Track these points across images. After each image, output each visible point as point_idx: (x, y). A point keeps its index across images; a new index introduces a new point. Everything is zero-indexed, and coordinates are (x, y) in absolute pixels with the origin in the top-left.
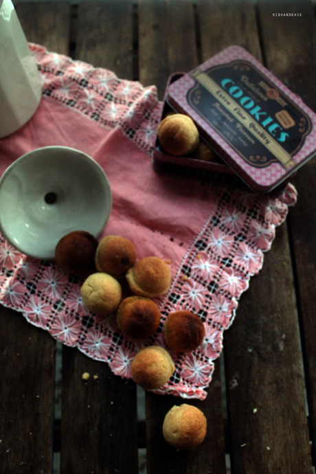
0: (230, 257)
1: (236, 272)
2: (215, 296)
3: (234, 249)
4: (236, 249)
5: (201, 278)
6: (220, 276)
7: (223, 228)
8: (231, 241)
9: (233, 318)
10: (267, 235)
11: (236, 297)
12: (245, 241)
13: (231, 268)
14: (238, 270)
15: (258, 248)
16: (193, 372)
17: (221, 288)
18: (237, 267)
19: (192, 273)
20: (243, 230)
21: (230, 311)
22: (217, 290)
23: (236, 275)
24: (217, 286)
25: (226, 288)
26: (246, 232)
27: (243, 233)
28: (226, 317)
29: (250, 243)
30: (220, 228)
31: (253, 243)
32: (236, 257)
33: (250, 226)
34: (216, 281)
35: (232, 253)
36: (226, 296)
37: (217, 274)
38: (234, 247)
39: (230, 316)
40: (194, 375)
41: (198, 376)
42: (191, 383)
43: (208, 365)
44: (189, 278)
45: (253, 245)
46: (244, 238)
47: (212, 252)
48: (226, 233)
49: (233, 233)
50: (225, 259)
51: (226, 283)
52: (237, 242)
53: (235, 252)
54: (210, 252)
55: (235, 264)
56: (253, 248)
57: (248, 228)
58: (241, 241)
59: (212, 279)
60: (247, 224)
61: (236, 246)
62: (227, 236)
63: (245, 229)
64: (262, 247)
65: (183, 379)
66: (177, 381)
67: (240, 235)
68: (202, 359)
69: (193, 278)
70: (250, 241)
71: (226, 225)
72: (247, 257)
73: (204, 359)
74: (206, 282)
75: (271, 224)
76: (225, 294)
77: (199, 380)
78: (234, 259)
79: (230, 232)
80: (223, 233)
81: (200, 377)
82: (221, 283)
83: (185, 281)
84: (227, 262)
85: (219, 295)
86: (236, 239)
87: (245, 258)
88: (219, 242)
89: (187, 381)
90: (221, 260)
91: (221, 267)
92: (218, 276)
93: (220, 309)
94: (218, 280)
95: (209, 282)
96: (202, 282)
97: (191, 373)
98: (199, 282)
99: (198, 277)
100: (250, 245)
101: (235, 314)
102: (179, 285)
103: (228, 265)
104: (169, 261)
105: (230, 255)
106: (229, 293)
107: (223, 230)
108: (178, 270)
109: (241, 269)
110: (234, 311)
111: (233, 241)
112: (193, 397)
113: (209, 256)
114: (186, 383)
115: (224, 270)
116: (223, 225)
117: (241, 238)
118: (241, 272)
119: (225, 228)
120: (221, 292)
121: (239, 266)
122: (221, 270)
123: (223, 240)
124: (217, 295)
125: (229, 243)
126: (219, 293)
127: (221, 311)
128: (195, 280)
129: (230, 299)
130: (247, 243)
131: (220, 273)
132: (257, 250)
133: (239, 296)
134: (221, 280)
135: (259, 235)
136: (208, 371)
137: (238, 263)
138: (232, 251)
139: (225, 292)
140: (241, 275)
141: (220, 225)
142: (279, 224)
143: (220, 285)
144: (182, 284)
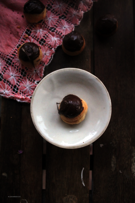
0: (55, 27)
1: (57, 35)
2: (43, 47)
3: (58, 23)
4: (59, 23)
5: (36, 37)
6: (47, 36)
7: (53, 11)
8: (57, 18)
9: (51, 60)
10: (78, 16)
11: (55, 48)
12: (65, 19)
13: (54, 33)
14: (58, 34)
15: (72, 24)
16: (26, 87)
17: (47, 43)
18: (58, 32)
19: (32, 34)
20: (65, 13)
21: (50, 56)
22: (44, 44)
23: (57, 37)
24: (45, 42)
25: (50, 43)
26: (66, 14)
27: (65, 15)
28: (47, 58)
29: (68, 20)
30: (52, 11)
31: (70, 20)
32: (59, 27)
33: (69, 11)
34: (44, 39)
35: (56, 25)
36: (49, 47)
37: (46, 35)
38: (58, 22)
39: (50, 58)
40: (26, 89)
41: (28, 89)
42: (25, 94)
43: (34, 84)
44: (29, 37)
45: (69, 22)
46: (65, 17)
47: (45, 24)
48: (55, 14)
49: (59, 14)
50: (52, 28)
51: (50, 40)
52: (61, 19)
53: (58, 25)
54: (44, 24)
55: (57, 31)
56: (69, 23)
57: (68, 12)
58: (63, 19)
59: (42, 37)
60: (67, 10)
61: (59, 21)
62: (55, 16)
63: (66, 12)
64: (74, 23)
65: (20, 91)
66: (17, 92)
67: (63, 16)
68: (31, 81)
69: (32, 36)
70: (68, 19)
71: (55, 10)
72: (65, 28)
73: (33, 80)
74: (39, 39)
75: (82, 11)
76: (48, 46)
77: (29, 92)
78: (57, 28)
79: (57, 14)
80: (53, 14)
81: (30, 90)
82: (47, 40)
83: (27, 38)
84: (53, 29)
85: (45, 46)
86: (60, 18)
87: (64, 28)
88: (50, 19)
89: (22, 93)
90: (49, 28)
91: (49, 32)
92: (46, 36)
93: (45, 54)
94: (46, 39)
95: (40, 39)
96: (36, 39)
97: (25, 88)
98: (35, 39)
99: (34, 36)
100: (68, 22)
101: (52, 57)
102: (24, 40)
103: (53, 31)
104: (19, 26)
105: (55, 26)
106: (51, 46)
107: (53, 13)
108: (24, 32)
109: (60, 33)
110: (53, 55)
111: (58, 18)
112: (23, 101)
113: (43, 26)
114: (21, 93)
115: (50, 33)
116: (54, 10)
117: (63, 18)
118: (60, 35)
119: (55, 11)
120: (47, 45)
121: (59, 32)
122: (49, 33)
123: (52, 18)
124: (44, 46)
125: (55, 20)
126: (45, 45)
127: (45, 56)
128: (33, 38)
129: (51, 49)
130: (66, 20)
131: (47, 34)
132: (71, 24)
133: (56, 47)
134: (47, 38)
135: (73, 16)
136: (34, 88)
137: (59, 30)
138: (57, 24)
139: (49, 45)
140: (59, 37)
141: (52, 9)
142: (87, 11)
143: (46, 41)
144: (25, 40)
